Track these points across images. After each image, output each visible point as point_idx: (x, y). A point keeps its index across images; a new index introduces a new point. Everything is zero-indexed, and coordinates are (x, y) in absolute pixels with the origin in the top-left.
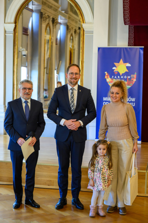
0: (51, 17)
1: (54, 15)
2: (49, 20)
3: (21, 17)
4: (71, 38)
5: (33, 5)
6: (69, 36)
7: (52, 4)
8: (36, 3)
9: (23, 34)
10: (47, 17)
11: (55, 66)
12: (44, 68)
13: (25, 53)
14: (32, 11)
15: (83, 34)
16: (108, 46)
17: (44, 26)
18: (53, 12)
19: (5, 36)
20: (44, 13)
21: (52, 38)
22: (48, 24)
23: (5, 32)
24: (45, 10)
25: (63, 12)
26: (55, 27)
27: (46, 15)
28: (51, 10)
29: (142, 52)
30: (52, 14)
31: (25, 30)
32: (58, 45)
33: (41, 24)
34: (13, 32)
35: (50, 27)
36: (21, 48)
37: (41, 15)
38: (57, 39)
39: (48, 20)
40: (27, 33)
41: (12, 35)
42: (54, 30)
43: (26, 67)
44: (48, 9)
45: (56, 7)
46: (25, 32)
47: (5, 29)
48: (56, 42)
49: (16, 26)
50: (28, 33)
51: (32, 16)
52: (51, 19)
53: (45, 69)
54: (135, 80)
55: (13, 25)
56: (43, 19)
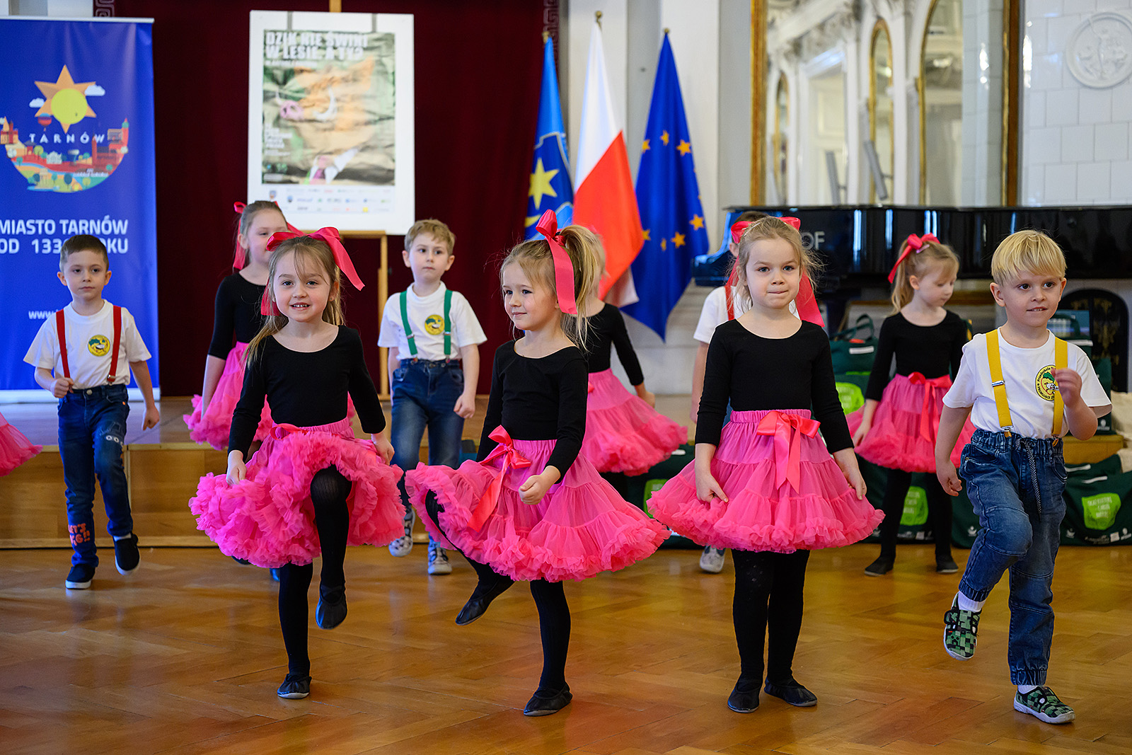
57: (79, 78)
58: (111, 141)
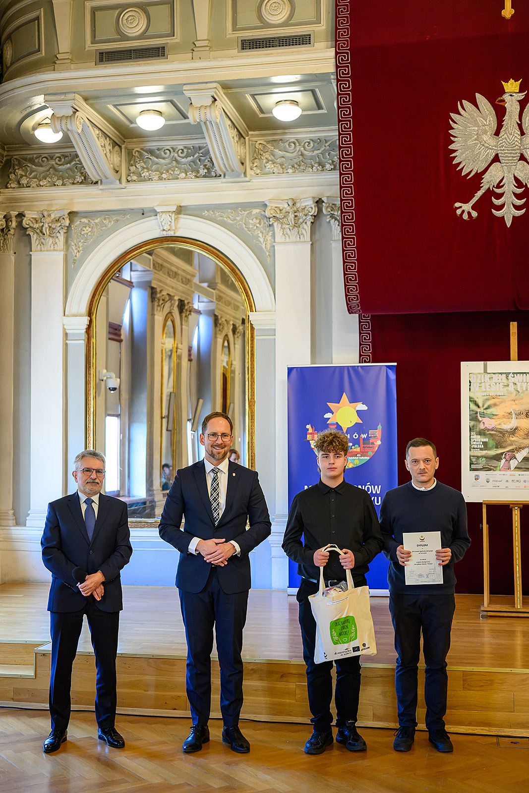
0: (176, 298)
1: (183, 292)
2: (172, 305)
3: (103, 299)
4: (226, 344)
5: (131, 270)
6: (220, 340)
7: (178, 268)
8: (139, 267)
9: (110, 339)
10: (167, 298)
11: (186, 411)
12: (162, 418)
13: (114, 382)
14: (130, 284)
15: (252, 337)
16: (312, 362)
17: (159, 318)
18: (180, 286)
19: (66, 346)
20: (158, 290)
21: (180, 345)
22: (170, 313)
23: (66, 335)
24: (160, 281)
25: (205, 285)
26: (187, 321)
27: (164, 293)
28: (175, 281)
29: (393, 376)
30: (177, 290)
31: (114, 331)
32: (194, 362)
33: (153, 315)
34: (84, 336)
35: (173, 322)
36: (105, 371)
37: (153, 293)
38: (190, 349)
39: (168, 305)
40: (120, 335)
41: (82, 343)
42: (184, 327)
43: (118, 416)
44: (169, 280)
45: (188, 274)
46: (115, 334)
47: (64, 329)
48: (190, 355)
49: (91, 321)
50: (122, 337)
51: (130, 297)
52: (177, 303)
53: (165, 421)
54: (379, 442)
55: (85, 320)
56: (156, 304)
57: (353, 400)
58: (371, 437)
